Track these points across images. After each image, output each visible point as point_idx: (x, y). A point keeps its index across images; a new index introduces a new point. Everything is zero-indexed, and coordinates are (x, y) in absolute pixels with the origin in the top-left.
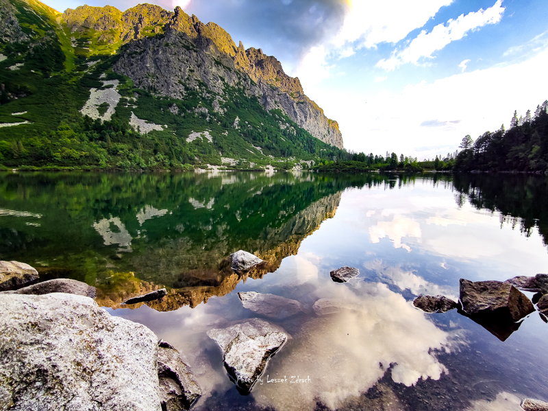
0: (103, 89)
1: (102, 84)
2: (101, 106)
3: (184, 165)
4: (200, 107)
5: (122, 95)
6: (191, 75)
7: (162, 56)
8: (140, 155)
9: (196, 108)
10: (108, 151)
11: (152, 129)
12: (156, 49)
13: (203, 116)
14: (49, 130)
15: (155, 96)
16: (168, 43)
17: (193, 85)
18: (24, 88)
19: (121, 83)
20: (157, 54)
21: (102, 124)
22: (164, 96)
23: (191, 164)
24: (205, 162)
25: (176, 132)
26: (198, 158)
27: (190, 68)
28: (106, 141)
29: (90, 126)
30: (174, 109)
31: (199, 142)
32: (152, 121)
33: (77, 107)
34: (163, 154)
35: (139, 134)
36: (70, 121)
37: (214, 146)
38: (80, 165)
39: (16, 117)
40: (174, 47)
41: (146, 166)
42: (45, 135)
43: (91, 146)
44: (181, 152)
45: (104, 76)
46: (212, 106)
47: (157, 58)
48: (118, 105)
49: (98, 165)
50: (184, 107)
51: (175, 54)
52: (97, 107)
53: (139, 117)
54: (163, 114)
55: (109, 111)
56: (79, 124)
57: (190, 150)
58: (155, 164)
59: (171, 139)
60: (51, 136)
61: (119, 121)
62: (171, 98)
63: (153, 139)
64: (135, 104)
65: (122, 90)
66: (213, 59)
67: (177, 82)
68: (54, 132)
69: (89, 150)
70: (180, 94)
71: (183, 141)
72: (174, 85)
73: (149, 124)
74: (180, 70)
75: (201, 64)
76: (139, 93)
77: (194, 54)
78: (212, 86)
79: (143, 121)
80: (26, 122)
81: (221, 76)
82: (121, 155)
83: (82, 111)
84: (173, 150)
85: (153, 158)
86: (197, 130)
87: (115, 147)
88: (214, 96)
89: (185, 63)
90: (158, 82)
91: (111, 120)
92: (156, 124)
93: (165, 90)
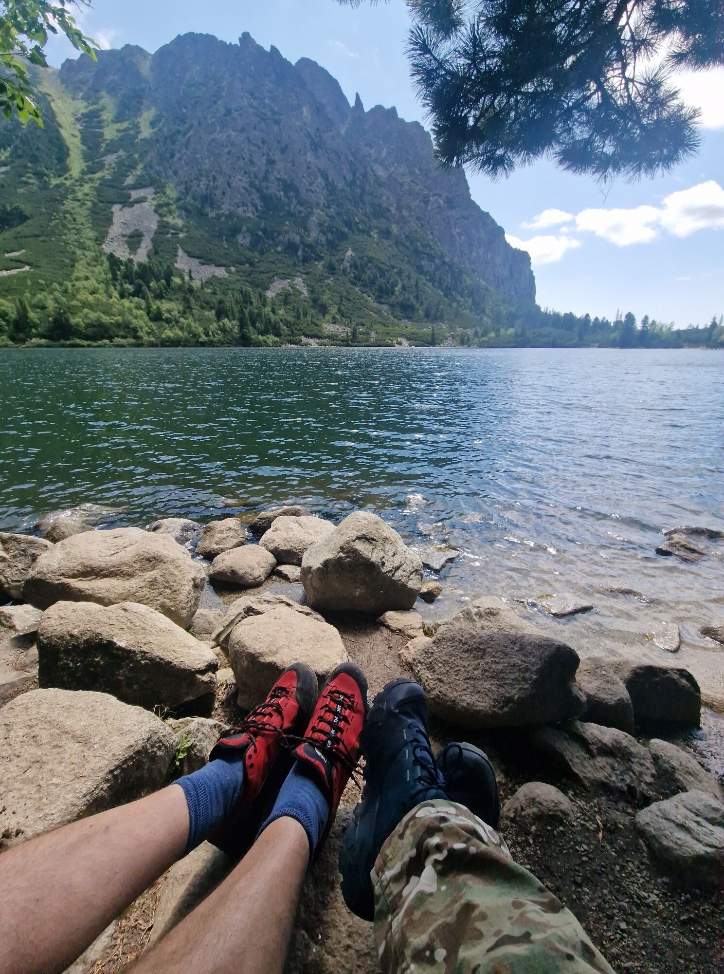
0: (131, 205)
1: (129, 197)
2: (131, 236)
3: (265, 338)
4: (287, 232)
5: (160, 215)
6: (270, 170)
7: (220, 136)
8: (195, 321)
9: (279, 234)
10: (148, 313)
11: (210, 276)
12: (210, 122)
13: (291, 248)
14: (61, 280)
15: (212, 214)
16: (230, 109)
17: (273, 189)
18: (16, 208)
19: (158, 193)
20: (211, 133)
21: (136, 267)
22: (227, 213)
23: (275, 336)
24: (296, 332)
25: (248, 279)
26: (286, 325)
27: (268, 155)
28: (143, 298)
29: (118, 273)
30: (244, 237)
31: (286, 296)
32: (211, 260)
33: (96, 240)
34: (231, 318)
35: (192, 284)
36: (89, 264)
37: (311, 304)
38: (111, 338)
39: (12, 260)
40: (240, 115)
41: (206, 339)
42: (56, 290)
43: (124, 307)
44: (259, 315)
45: (130, 180)
46: (306, 229)
47: (213, 140)
48: (156, 233)
49: (136, 337)
50: (260, 233)
51: (243, 130)
52: (125, 239)
53: (190, 255)
54: (226, 246)
55: (143, 245)
56: (102, 270)
57: (273, 311)
58: (220, 336)
59: (241, 292)
60: (66, 291)
61: (160, 263)
62: (238, 217)
63: (214, 293)
64: (182, 231)
65: (160, 206)
66: (308, 135)
67: (247, 186)
68: (69, 284)
69: (121, 314)
70: (253, 209)
71: (261, 296)
72: (243, 191)
73: (206, 266)
74: (252, 162)
75: (286, 147)
76: (187, 211)
77: (275, 128)
78: (307, 191)
79: (197, 261)
80: (27, 268)
81: (322, 169)
82: (168, 321)
83: (103, 246)
84: (246, 312)
85: (215, 325)
86: (282, 276)
87: (158, 308)
88: (309, 210)
89: (259, 148)
90: (216, 187)
91: (147, 260)
92: (216, 266)
93: (228, 201)
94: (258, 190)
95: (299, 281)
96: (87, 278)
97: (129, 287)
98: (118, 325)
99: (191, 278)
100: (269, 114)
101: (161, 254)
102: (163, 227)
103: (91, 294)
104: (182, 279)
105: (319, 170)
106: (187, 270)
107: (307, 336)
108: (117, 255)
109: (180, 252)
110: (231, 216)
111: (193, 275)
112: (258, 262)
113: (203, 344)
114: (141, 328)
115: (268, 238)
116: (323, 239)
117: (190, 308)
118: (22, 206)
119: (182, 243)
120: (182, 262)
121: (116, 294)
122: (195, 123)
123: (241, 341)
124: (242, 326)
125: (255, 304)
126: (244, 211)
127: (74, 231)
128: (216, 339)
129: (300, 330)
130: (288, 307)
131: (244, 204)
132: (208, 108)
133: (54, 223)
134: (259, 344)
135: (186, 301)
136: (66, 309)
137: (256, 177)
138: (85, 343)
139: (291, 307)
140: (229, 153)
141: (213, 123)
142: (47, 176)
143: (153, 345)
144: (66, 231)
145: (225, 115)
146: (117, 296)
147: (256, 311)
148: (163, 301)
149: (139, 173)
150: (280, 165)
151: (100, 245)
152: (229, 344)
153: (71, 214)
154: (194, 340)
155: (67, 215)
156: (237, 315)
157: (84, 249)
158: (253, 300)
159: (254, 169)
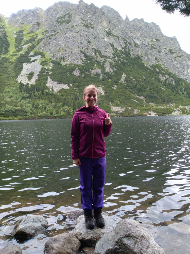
0: (31, 62)
1: (30, 59)
2: (30, 74)
4: (95, 69)
5: (42, 66)
6: (89, 45)
9: (92, 70)
11: (61, 88)
13: (97, 75)
15: (63, 64)
16: (74, 25)
17: (90, 52)
19: (42, 57)
20: (66, 34)
21: (30, 87)
27: (88, 40)
28: (31, 99)
29: (22, 89)
30: (77, 72)
32: (62, 82)
33: (15, 76)
34: (69, 106)
35: (53, 92)
37: (106, 98)
40: (77, 27)
43: (23, 103)
46: (104, 67)
48: (40, 73)
49: (26, 115)
52: (27, 75)
53: (53, 80)
54: (69, 76)
55: (34, 77)
56: (16, 88)
59: (74, 95)
61: (40, 84)
62: (74, 64)
63: (62, 96)
64: (50, 71)
65: (42, 62)
70: (81, 61)
73: (59, 84)
75: (96, 36)
76: (53, 63)
79: (56, 82)
83: (18, 79)
85: (62, 109)
87: (37, 103)
90: (66, 53)
91: (35, 83)
92: (64, 84)
93: (71, 58)
95: (100, 89)
96: (9, 92)
102: (43, 70)
103: (10, 98)
106: (51, 87)
109: (49, 79)
110: (71, 64)
111: (54, 88)
112: (82, 82)
116: (112, 70)
120: (50, 83)
122: (59, 31)
126: (77, 62)
131: (77, 59)
135: (50, 99)
137: (83, 48)
138: (4, 118)
140: (72, 41)
141: (66, 31)
143: (33, 118)
145: (72, 28)
146: (20, 98)
148: (40, 100)
149: (35, 51)
151: (16, 78)
155: (5, 68)
156: (72, 105)
159: (82, 46)
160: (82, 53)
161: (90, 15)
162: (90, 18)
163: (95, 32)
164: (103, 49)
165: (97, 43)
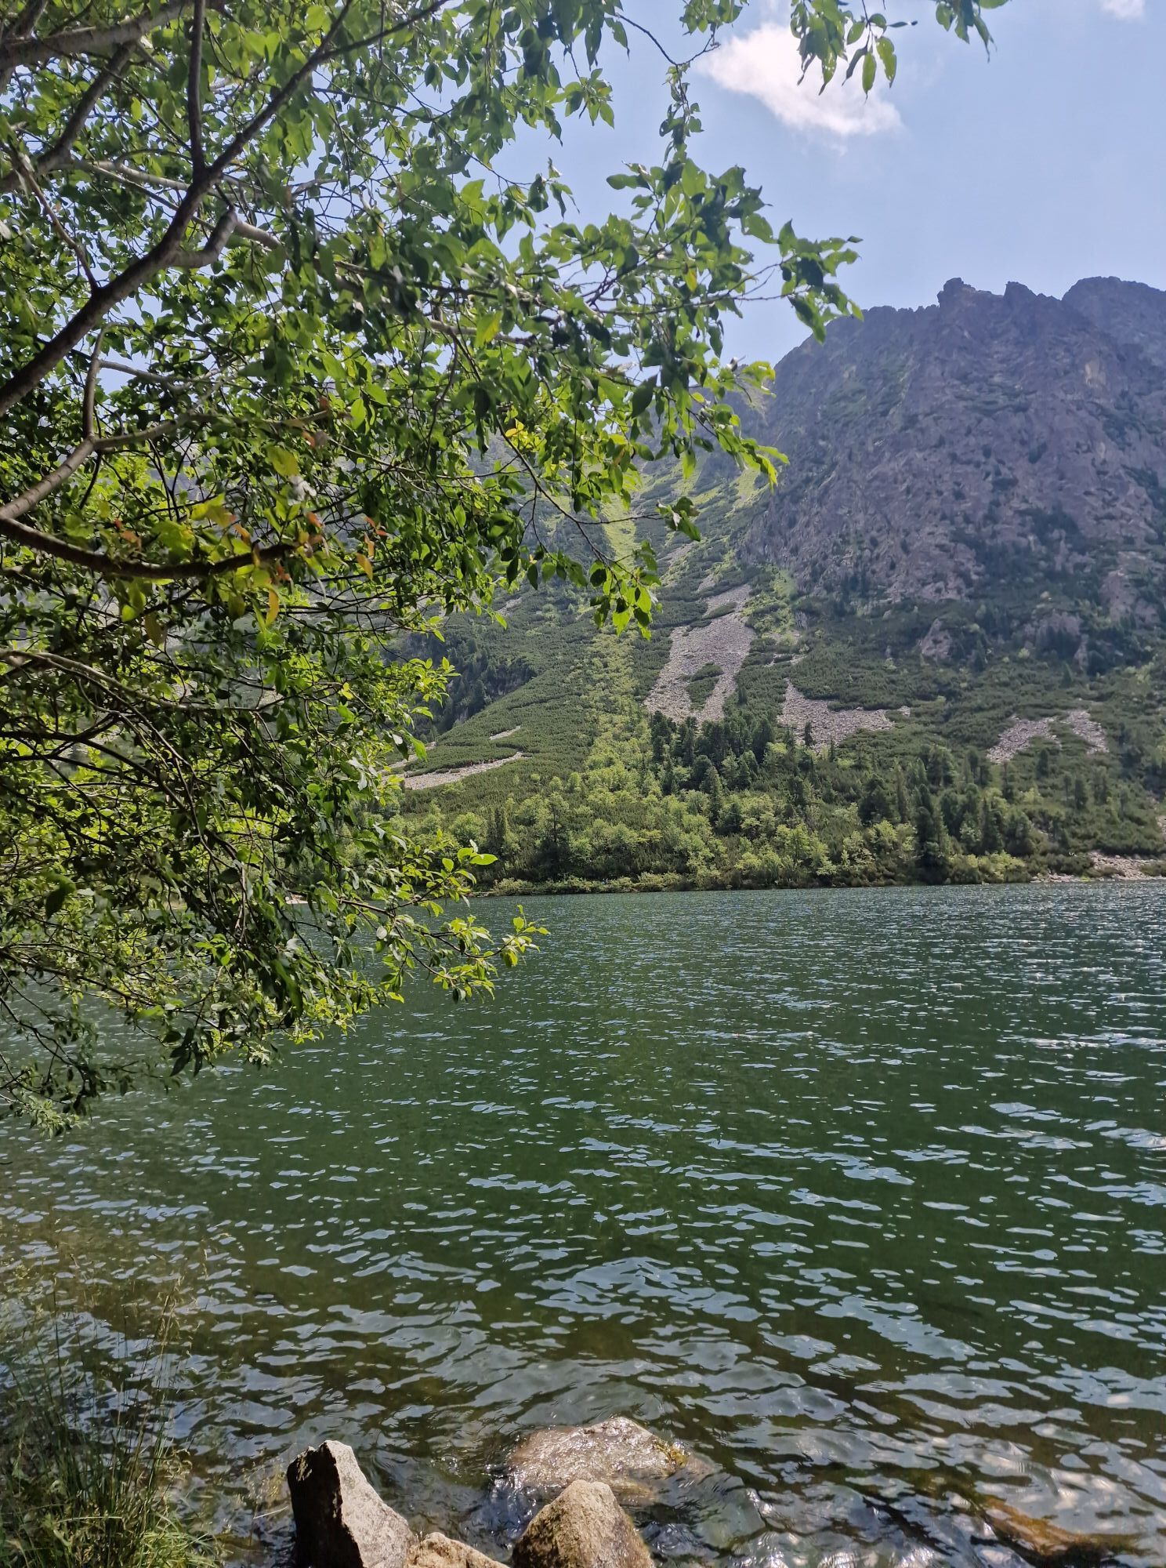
0: (707, 622)
1: (704, 609)
2: (698, 677)
3: (984, 861)
4: (1043, 614)
5: (757, 631)
6: (1002, 498)
7: (891, 466)
8: (811, 829)
9: (1025, 620)
10: (712, 821)
11: (852, 731)
12: (871, 449)
13: (1059, 646)
14: (567, 770)
15: (863, 610)
16: (916, 415)
17: (1010, 533)
18: (520, 661)
19: (759, 592)
20: (875, 464)
21: (699, 733)
22: (898, 600)
23: (1014, 854)
24: (1073, 842)
25: (943, 728)
26: (1043, 825)
27: (998, 473)
28: (706, 790)
29: (666, 746)
30: (936, 642)
31: (1043, 755)
32: (854, 699)
33: (636, 694)
34: (898, 818)
35: (809, 752)
36: (616, 737)
37: (1119, 769)
38: (635, 874)
39: (498, 745)
40: (935, 419)
41: (833, 868)
42: (556, 788)
43: (667, 811)
44: (970, 807)
45: (709, 582)
46: (1098, 600)
47: (875, 478)
48: (744, 665)
49: (684, 870)
50: (976, 627)
51: (941, 442)
52: (687, 684)
53: (810, 695)
54: (893, 667)
55: (718, 689)
56: (638, 747)
57: (1008, 795)
58: (869, 862)
59: (925, 758)
60: (571, 790)
61: (748, 718)
62: (922, 606)
63: (859, 767)
64: (797, 652)
65: (758, 614)
66: (1103, 411)
67: (945, 541)
68: (578, 776)
69: (660, 824)
70: (960, 581)
71: (974, 761)
72: (937, 552)
73: (843, 713)
74: (959, 496)
75: (1044, 447)
76: (811, 612)
77: (1017, 421)
78: (1097, 519)
79: (823, 705)
80: (518, 755)
81: (1139, 467)
82: (752, 833)
83: (646, 703)
84: (936, 802)
85: (857, 836)
86: (1031, 711)
87: (734, 808)
88: (1106, 557)
89: (978, 465)
90: (877, 557)
91: (723, 716)
92: (867, 709)
93: (902, 577)
94: (975, 544)
95: (1080, 720)
96: (610, 763)
97: (683, 771)
98: (652, 846)
99: (809, 741)
100: (1002, 400)
101: (752, 701)
102: (761, 651)
103: (612, 791)
104: (790, 743)
105: (1131, 471)
106: (801, 726)
107: (1110, 852)
108: (667, 715)
109: (791, 693)
110: (906, 605)
111: (814, 734)
112: (970, 689)
113: (826, 882)
114: (695, 850)
115: (995, 635)
116: (1149, 613)
117: (801, 802)
118: (529, 656)
119: (795, 674)
120: (794, 712)
121: (656, 787)
122: (841, 457)
123: (921, 870)
124: (925, 833)
125: (958, 782)
126: (938, 591)
127: (603, 684)
128: (857, 869)
129: (1088, 837)
130: (1050, 781)
131: (938, 577)
132: (870, 426)
133: (571, 676)
134: (968, 878)
135: (795, 788)
136: (566, 822)
137: (967, 520)
138: (588, 885)
139: (1058, 781)
140: (908, 491)
141: (877, 449)
142: (574, 602)
143: (715, 886)
144: (589, 686)
145: (905, 428)
146: (658, 789)
147: (961, 798)
148: (747, 792)
149: (725, 566)
150: (1027, 485)
151: (641, 701)
152: (890, 879)
153: (602, 656)
154: (806, 872)
155: (595, 660)
156: (912, 810)
157: (614, 712)
158: (955, 774)
159: (963, 506)
160: (961, 546)
161: (1003, 349)
162: (1002, 362)
163: (1038, 428)
164: (1086, 503)
165: (1049, 480)
